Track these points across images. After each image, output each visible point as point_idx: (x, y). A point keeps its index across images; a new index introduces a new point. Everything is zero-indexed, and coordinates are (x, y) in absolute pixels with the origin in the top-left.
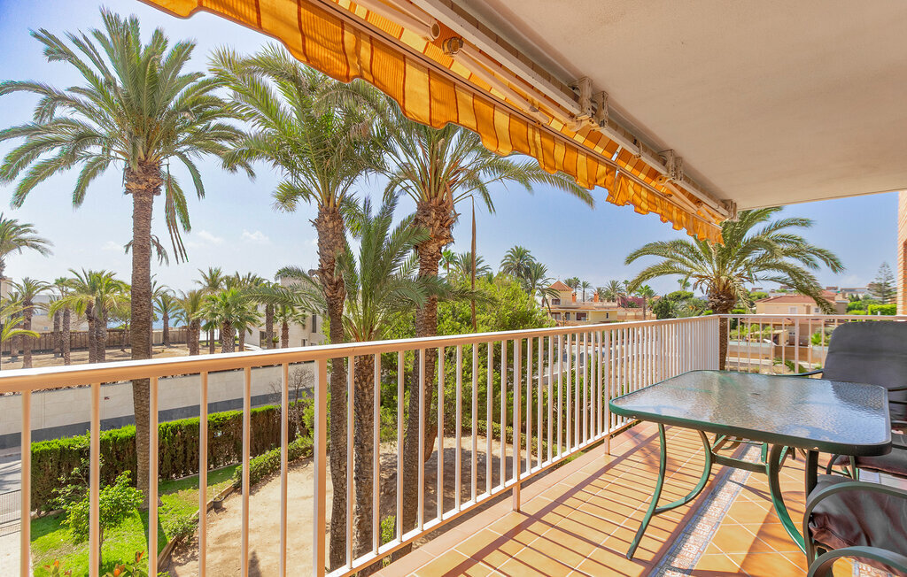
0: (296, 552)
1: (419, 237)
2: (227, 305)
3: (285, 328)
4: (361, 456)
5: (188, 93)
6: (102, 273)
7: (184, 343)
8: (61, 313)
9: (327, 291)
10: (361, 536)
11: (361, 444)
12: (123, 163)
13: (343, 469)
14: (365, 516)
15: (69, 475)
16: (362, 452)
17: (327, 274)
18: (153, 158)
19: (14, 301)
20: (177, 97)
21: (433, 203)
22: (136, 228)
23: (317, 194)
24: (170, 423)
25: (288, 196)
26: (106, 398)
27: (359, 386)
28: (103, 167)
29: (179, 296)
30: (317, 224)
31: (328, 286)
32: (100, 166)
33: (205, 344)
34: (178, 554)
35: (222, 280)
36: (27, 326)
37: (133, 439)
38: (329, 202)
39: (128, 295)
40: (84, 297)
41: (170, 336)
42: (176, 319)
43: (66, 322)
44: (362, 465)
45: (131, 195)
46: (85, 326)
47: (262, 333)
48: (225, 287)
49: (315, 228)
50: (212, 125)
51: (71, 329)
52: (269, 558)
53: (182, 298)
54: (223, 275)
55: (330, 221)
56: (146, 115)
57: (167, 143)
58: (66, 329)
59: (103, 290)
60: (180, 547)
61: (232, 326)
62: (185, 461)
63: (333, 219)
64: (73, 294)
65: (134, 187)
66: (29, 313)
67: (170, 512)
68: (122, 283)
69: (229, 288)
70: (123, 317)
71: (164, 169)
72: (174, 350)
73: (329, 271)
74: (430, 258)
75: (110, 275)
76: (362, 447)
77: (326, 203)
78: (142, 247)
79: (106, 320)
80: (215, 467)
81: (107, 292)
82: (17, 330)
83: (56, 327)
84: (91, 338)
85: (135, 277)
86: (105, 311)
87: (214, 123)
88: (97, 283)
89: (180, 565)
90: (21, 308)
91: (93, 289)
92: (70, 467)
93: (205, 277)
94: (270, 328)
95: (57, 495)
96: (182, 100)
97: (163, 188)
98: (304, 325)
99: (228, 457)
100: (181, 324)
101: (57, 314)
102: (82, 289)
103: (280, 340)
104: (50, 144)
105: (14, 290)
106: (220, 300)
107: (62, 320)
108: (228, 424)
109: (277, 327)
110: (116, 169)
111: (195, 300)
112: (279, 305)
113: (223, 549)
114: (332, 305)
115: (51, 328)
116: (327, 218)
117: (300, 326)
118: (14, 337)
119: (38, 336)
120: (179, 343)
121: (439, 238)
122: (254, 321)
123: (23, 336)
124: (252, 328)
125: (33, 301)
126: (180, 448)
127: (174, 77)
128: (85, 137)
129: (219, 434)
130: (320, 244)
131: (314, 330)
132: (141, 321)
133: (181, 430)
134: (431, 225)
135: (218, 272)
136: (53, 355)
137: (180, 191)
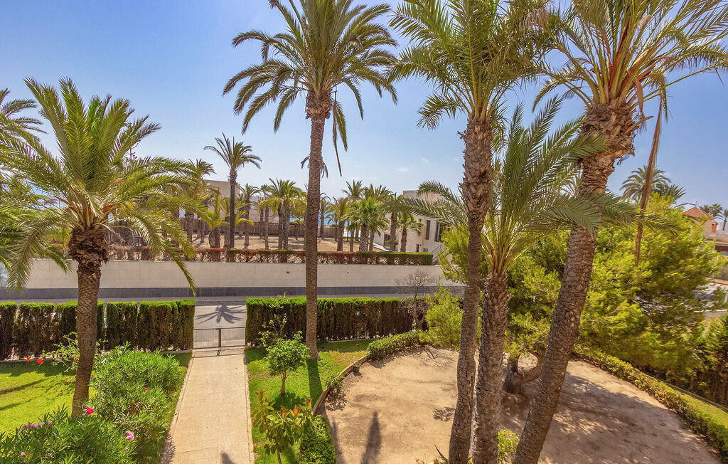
0: (414, 428)
1: (588, 148)
2: (365, 211)
3: (404, 233)
4: (485, 368)
5: (354, 25)
6: (288, 182)
7: (332, 237)
8: (264, 209)
9: (470, 205)
10: (478, 442)
11: (486, 357)
12: (307, 92)
13: (469, 378)
14: (484, 425)
15: (267, 324)
16: (487, 366)
17: (472, 188)
18: (326, 86)
19: (241, 200)
20: (345, 31)
21: (613, 104)
22: (313, 146)
23: (468, 105)
24: (326, 299)
25: (433, 110)
26: (288, 272)
27: (490, 302)
28: (293, 98)
29: (333, 202)
30: (465, 136)
31: (472, 200)
32: (291, 97)
33: (346, 240)
34: (329, 401)
35: (361, 190)
36: (247, 217)
37: (304, 306)
38: (480, 111)
39: (303, 199)
40: (277, 199)
41: (325, 231)
42: (328, 219)
43: (267, 216)
44: (485, 378)
45: (310, 119)
46: (277, 219)
47: (386, 235)
48: (364, 197)
49: (463, 140)
50: (370, 53)
51: (270, 221)
52: (393, 426)
53: (334, 204)
54: (362, 187)
55: (480, 132)
56: (323, 48)
57: (336, 72)
58: (267, 220)
59: (288, 195)
60: (331, 396)
61: (368, 228)
62: (334, 329)
63: (483, 130)
64: (270, 196)
65: (312, 112)
66: (248, 208)
67: (326, 366)
68: (300, 190)
69: (367, 197)
70: (298, 215)
71: (333, 96)
72: (326, 242)
73: (475, 184)
74: (598, 173)
75: (292, 183)
76: (487, 361)
77: (477, 114)
78: (316, 161)
79: (288, 216)
80: (354, 338)
81: (290, 196)
82: (242, 219)
83: (261, 219)
84: (280, 228)
85: (310, 185)
86: (289, 210)
87: (372, 50)
88: (285, 189)
89: (332, 410)
90: (244, 204)
91: (282, 194)
92: (268, 320)
93: (350, 188)
94: (393, 232)
95: (261, 336)
96: (349, 31)
97: (331, 112)
98: (419, 233)
99: (363, 333)
100: (332, 223)
101: (262, 210)
102: (276, 194)
103: (400, 242)
104: (263, 80)
105: (241, 192)
106: (361, 207)
107: (264, 214)
108: (364, 308)
109: (399, 232)
110: (302, 98)
111: (342, 205)
112: (401, 214)
113: (360, 407)
114: (473, 219)
115: (259, 219)
116: (477, 129)
117: (416, 233)
118: (241, 223)
119: (253, 224)
120: (329, 237)
121: (615, 148)
122: (384, 226)
123: (245, 223)
124: (381, 231)
125: (251, 200)
126: (332, 319)
127: (345, 11)
128: (284, 72)
129: (358, 314)
130: (467, 156)
131: (427, 238)
132: (312, 219)
133: (333, 306)
134: (608, 132)
135: (359, 184)
136: (259, 237)
137: (342, 115)
